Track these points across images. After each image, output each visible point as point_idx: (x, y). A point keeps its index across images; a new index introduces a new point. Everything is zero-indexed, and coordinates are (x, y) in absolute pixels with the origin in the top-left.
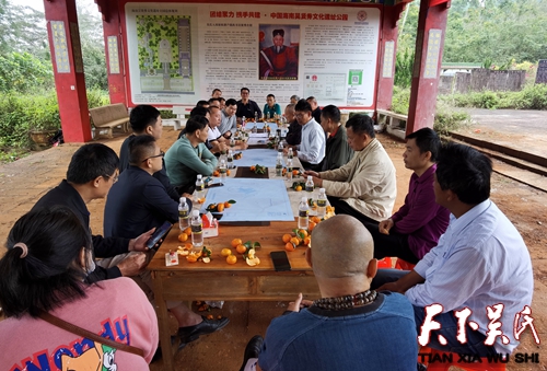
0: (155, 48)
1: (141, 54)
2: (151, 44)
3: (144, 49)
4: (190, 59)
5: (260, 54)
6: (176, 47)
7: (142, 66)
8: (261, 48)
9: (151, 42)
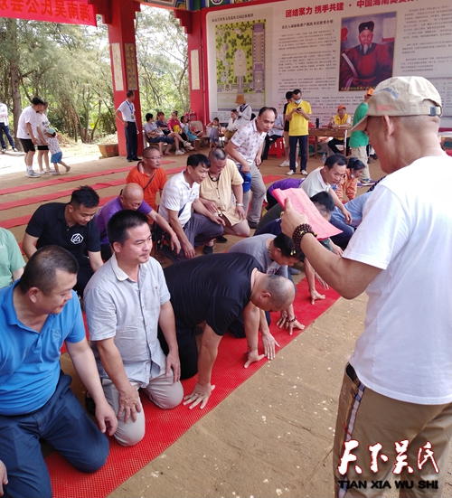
0: (231, 60)
1: (219, 67)
2: (228, 56)
3: (221, 62)
4: (263, 70)
5: (342, 58)
6: (251, 57)
7: (219, 81)
8: (343, 50)
9: (228, 54)
